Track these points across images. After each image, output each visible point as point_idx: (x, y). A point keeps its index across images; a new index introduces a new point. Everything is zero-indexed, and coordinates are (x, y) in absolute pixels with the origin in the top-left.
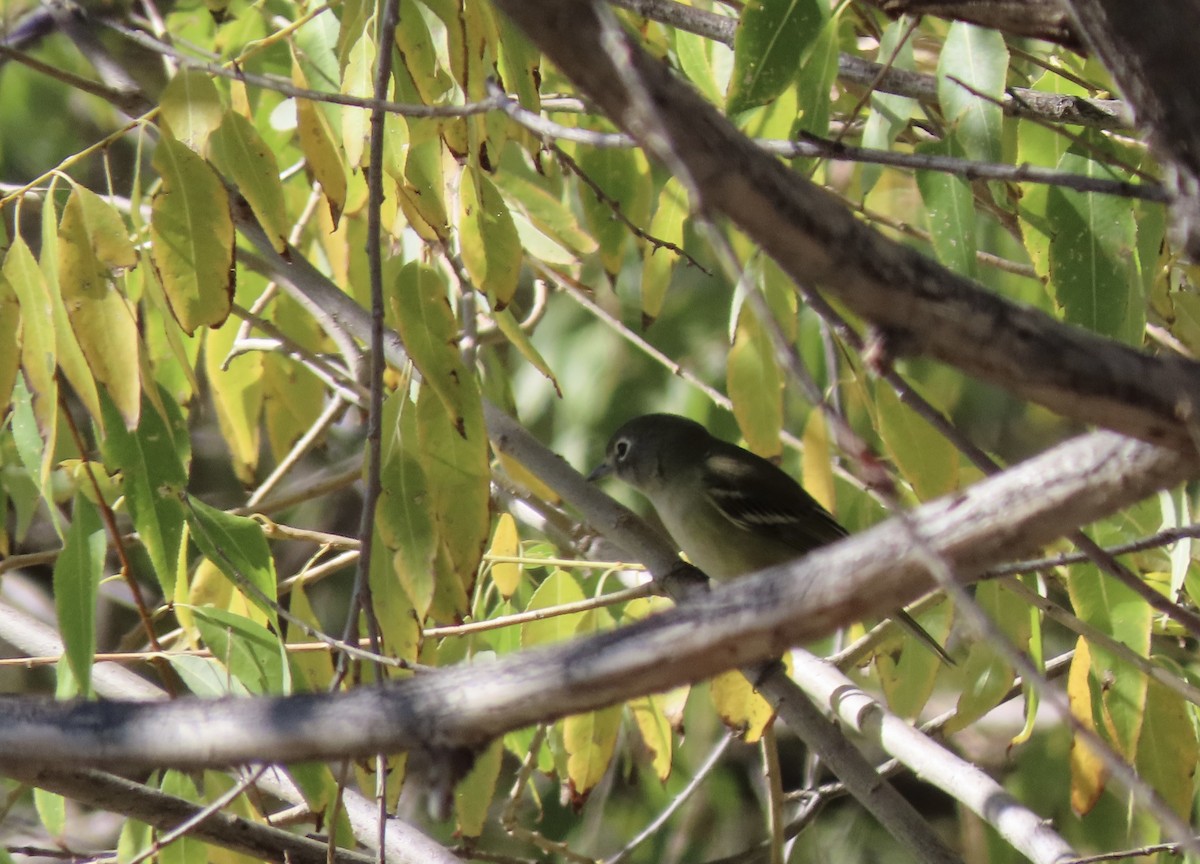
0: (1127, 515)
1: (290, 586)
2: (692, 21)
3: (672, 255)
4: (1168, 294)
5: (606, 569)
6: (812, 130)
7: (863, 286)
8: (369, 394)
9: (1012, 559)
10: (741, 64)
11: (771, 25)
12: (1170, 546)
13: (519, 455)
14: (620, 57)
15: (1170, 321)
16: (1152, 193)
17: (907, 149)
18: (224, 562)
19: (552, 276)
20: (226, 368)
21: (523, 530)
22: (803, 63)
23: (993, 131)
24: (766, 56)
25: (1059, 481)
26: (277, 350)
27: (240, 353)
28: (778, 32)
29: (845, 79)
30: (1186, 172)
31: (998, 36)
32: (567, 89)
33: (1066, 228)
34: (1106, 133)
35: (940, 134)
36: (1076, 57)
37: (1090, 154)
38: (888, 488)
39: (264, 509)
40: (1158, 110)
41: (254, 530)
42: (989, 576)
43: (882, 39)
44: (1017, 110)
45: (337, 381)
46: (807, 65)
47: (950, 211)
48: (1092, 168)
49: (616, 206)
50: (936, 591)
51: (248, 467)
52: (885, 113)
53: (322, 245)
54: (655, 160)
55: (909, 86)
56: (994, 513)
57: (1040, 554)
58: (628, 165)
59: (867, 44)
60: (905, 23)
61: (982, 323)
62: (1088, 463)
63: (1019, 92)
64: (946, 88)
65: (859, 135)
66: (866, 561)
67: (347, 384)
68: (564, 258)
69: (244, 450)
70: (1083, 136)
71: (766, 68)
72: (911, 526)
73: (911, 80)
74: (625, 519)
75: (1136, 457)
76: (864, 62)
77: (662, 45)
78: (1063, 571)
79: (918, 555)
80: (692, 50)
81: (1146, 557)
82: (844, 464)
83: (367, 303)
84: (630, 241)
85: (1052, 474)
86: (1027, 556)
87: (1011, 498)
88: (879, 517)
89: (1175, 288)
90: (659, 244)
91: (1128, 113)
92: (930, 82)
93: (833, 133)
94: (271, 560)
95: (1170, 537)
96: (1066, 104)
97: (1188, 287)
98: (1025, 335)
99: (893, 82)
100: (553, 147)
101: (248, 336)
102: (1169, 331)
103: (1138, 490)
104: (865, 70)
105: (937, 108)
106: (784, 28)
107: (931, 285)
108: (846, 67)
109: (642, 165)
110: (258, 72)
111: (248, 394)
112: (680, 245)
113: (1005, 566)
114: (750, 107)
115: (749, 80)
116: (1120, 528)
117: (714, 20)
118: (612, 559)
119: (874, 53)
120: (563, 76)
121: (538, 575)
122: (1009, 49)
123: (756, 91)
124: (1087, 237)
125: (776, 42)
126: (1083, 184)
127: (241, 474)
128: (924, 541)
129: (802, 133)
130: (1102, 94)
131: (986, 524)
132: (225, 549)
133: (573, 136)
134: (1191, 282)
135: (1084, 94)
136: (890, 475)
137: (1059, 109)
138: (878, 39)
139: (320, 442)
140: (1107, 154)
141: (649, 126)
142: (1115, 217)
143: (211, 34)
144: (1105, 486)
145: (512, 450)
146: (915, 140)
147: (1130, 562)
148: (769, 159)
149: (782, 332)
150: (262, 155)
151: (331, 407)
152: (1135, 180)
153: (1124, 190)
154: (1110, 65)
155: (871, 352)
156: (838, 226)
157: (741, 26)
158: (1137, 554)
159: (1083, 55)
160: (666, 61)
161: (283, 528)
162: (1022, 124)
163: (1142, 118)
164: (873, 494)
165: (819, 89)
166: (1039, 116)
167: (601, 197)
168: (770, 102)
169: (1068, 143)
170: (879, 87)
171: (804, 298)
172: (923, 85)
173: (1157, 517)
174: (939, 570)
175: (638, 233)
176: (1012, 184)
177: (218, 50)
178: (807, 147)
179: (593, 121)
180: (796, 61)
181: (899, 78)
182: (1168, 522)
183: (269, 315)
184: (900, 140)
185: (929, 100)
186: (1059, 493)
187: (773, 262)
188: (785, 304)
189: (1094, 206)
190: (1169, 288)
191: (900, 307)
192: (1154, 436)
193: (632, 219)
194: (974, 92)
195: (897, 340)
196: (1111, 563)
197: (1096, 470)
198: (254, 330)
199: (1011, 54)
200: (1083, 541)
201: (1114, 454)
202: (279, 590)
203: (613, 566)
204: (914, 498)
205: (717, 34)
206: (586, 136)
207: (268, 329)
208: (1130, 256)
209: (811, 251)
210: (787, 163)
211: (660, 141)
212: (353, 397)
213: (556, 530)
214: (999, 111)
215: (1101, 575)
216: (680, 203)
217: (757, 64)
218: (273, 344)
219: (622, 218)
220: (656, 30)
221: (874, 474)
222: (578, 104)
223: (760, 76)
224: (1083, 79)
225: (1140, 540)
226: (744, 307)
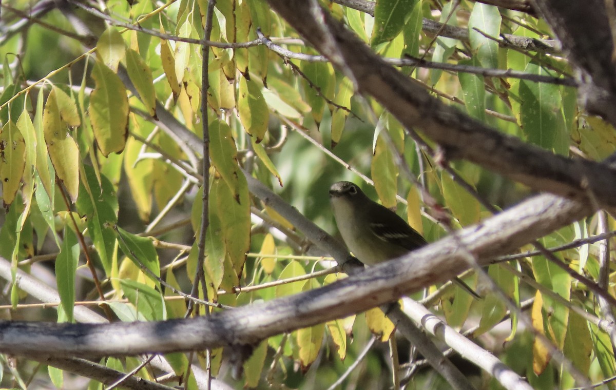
0: (558, 233)
1: (167, 269)
2: (354, 3)
3: (345, 112)
4: (577, 130)
5: (315, 261)
6: (411, 54)
7: (434, 127)
8: (203, 178)
9: (505, 254)
10: (378, 22)
11: (391, 4)
12: (579, 248)
13: (274, 207)
14: (320, 19)
15: (579, 142)
16: (569, 82)
17: (455, 62)
18: (135, 258)
19: (289, 123)
20: (135, 167)
21: (277, 242)
22: (406, 23)
23: (494, 54)
24: (389, 19)
25: (527, 217)
26: (160, 159)
27: (141, 160)
28: (395, 7)
29: (425, 30)
30: (585, 72)
31: (496, 8)
32: (295, 35)
33: (528, 100)
34: (548, 55)
35: (471, 56)
36: (534, 19)
37: (540, 63)
38: (447, 221)
39: (155, 233)
40: (572, 43)
41: (149, 242)
42: (494, 262)
43: (443, 9)
44: (506, 44)
45: (188, 173)
46: (408, 23)
47: (474, 92)
48: (540, 71)
49: (319, 89)
50: (470, 270)
51: (146, 214)
52: (443, 46)
53: (181, 109)
54: (336, 66)
55: (455, 33)
56: (497, 232)
57: (519, 252)
58: (324, 71)
59: (436, 13)
60: (453, 4)
61: (490, 143)
62: (540, 209)
63: (507, 36)
64: (472, 32)
65: (430, 56)
66: (436, 256)
67: (192, 174)
68: (295, 115)
69: (144, 204)
70: (537, 56)
71: (389, 24)
72: (458, 239)
73: (456, 31)
74: (324, 237)
75: (563, 206)
76: (434, 22)
77: (341, 13)
78: (529, 259)
79: (461, 253)
80: (354, 16)
81: (568, 253)
82: (426, 211)
83: (202, 136)
84: (326, 107)
85: (523, 214)
86: (512, 253)
87: (505, 225)
88: (443, 235)
89: (581, 127)
90: (339, 107)
91: (557, 44)
92: (465, 31)
93: (420, 55)
94: (157, 257)
95: (579, 243)
96: (529, 42)
97: (587, 127)
98: (510, 149)
99: (447, 31)
100: (289, 62)
101: (146, 151)
102: (578, 148)
103: (564, 221)
104: (435, 26)
105: (469, 44)
106: (397, 6)
107: (467, 126)
108: (426, 25)
109: (331, 70)
110: (150, 28)
111: (146, 179)
112: (349, 108)
113: (502, 257)
114: (382, 42)
115: (381, 30)
116: (555, 239)
117: (364, 3)
118: (319, 255)
119: (438, 18)
120: (294, 29)
121: (284, 263)
122: (501, 15)
123: (385, 35)
124: (538, 103)
125: (394, 13)
126: (536, 78)
127: (143, 217)
128: (464, 246)
129: (406, 55)
130: (546, 37)
131: (493, 238)
132: (135, 252)
133: (299, 57)
134: (588, 124)
135: (538, 37)
136: (448, 215)
137: (525, 44)
138: (441, 10)
139: (181, 201)
140: (548, 64)
141: (333, 52)
142: (551, 94)
143: (127, 10)
144: (548, 220)
145: (271, 205)
146: (459, 58)
147: (561, 255)
148: (390, 67)
149: (397, 148)
150: (145, 71)
151: (185, 185)
152: (562, 76)
153: (557, 81)
154: (549, 22)
155: (438, 157)
156: (422, 98)
157: (377, 5)
158: (564, 252)
159: (537, 18)
160: (343, 22)
161: (163, 243)
162: (510, 51)
163: (565, 47)
164: (441, 225)
165: (414, 35)
166: (517, 47)
167: (311, 85)
168: (391, 40)
169: (530, 59)
170: (441, 34)
171: (407, 133)
172: (462, 33)
173: (573, 233)
174: (471, 259)
175: (329, 102)
176: (504, 79)
177: (131, 17)
178: (407, 61)
179: (309, 50)
180: (403, 22)
181: (450, 30)
182: (578, 237)
183: (156, 142)
184: (451, 58)
185: (466, 40)
186: (527, 223)
187: (392, 116)
188: (399, 135)
189: (541, 89)
190: (578, 127)
191: (452, 137)
192: (571, 196)
193: (326, 96)
194: (486, 36)
195: (450, 152)
196: (551, 255)
197: (546, 211)
198: (149, 149)
199: (502, 18)
200: (539, 245)
201: (552, 205)
202: (161, 271)
203: (318, 259)
204: (459, 226)
205: (365, 9)
206: (305, 57)
207: (155, 148)
208: (560, 111)
209: (409, 110)
210: (399, 69)
211: (339, 59)
212: (195, 180)
213: (292, 242)
214: (497, 44)
215: (547, 261)
216: (349, 88)
217: (385, 22)
218: (158, 155)
219: (322, 95)
220: (337, 8)
221: (440, 214)
222: (301, 42)
223: (387, 28)
224: (537, 29)
225: (565, 245)
226: (379, 137)
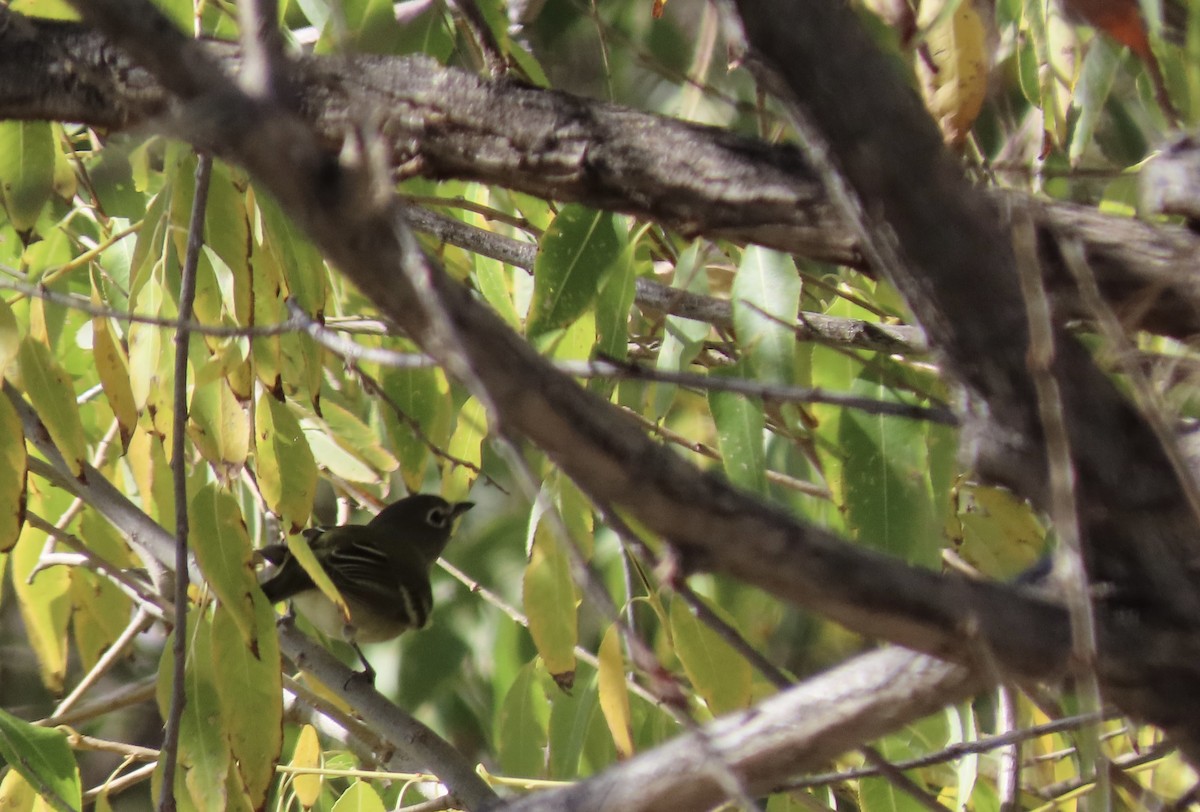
0: (915, 730)
1: (95, 796)
2: (492, 246)
3: (470, 474)
4: (956, 516)
5: (405, 781)
6: (611, 352)
7: (658, 505)
8: (173, 609)
9: (805, 772)
10: (540, 288)
11: (569, 251)
12: (956, 762)
13: (316, 671)
14: (421, 279)
15: (958, 541)
16: (942, 416)
17: (703, 369)
18: (30, 772)
19: (353, 495)
20: (31, 583)
21: (325, 742)
22: (600, 289)
23: (786, 357)
24: (563, 284)
25: (850, 696)
26: (83, 565)
27: (47, 567)
28: (576, 259)
29: (641, 302)
30: (975, 395)
31: (789, 260)
32: (372, 312)
33: (858, 451)
34: (896, 357)
35: (736, 357)
36: (867, 280)
37: (881, 379)
38: (681, 704)
39: (69, 720)
40: (948, 333)
41: (60, 740)
42: (780, 789)
43: (680, 261)
44: (808, 334)
45: (141, 595)
46: (605, 290)
47: (742, 434)
48: (882, 393)
49: (415, 425)
50: (728, 804)
51: (56, 676)
52: (680, 337)
53: (128, 462)
54: (455, 381)
55: (703, 310)
56: (786, 728)
57: (831, 767)
58: (429, 386)
59: (663, 268)
60: (700, 249)
61: (775, 541)
62: (880, 678)
63: (810, 316)
64: (740, 311)
65: (653, 356)
66: (661, 774)
67: (151, 598)
68: (366, 477)
69: (52, 658)
70: (875, 361)
71: (564, 293)
72: (704, 739)
73: (706, 305)
74: (420, 734)
75: (925, 673)
76: (660, 287)
77: (464, 266)
78: (853, 784)
79: (713, 770)
80: (491, 274)
81: (933, 773)
82: (637, 680)
83: (171, 526)
84: (430, 459)
85: (844, 689)
86: (816, 770)
87: (804, 711)
88: (672, 732)
89: (962, 510)
90: (457, 463)
91: (916, 334)
92: (724, 306)
93: (630, 354)
94: (77, 770)
95: (957, 752)
96: (858, 329)
97: (975, 508)
98: (818, 553)
99: (689, 306)
100: (356, 368)
101: (54, 550)
102: (957, 551)
103: (927, 704)
104: (661, 294)
105: (732, 332)
106: (582, 255)
107: (726, 504)
108: (642, 291)
109: (443, 386)
110: (65, 291)
111: (55, 606)
112: (478, 465)
113: (796, 779)
114: (549, 330)
115: (548, 305)
116: (907, 744)
117: (513, 246)
118: (413, 771)
119: (669, 277)
120: (365, 298)
121: (339, 785)
122: (801, 275)
123: (554, 315)
124: (878, 462)
125: (573, 271)
126: (873, 407)
127: (49, 682)
128: (718, 754)
129: (599, 354)
130: (892, 321)
131: (779, 739)
132: (30, 759)
133: (376, 357)
134: (977, 504)
135: (875, 320)
136: (683, 690)
137: (849, 334)
138: (673, 261)
139: (127, 653)
140: (897, 379)
141: (448, 345)
142: (906, 442)
143: (18, 254)
144: (894, 702)
145: (310, 667)
146: (710, 363)
147: (919, 776)
148: (566, 380)
149: (577, 547)
150: (60, 380)
151: (137, 619)
152: (926, 404)
153: (914, 413)
154: (901, 287)
155: (665, 568)
156: (633, 445)
157: (540, 252)
158: (925, 769)
159: (873, 277)
160: (469, 283)
161: (90, 740)
162: (817, 349)
163: (934, 341)
164: (665, 709)
165: (618, 315)
166: (834, 342)
167: (401, 416)
168: (567, 326)
169: (860, 368)
170: (675, 312)
171: (601, 516)
172: (718, 309)
173: (944, 732)
174: (731, 783)
175: (437, 452)
176: (804, 406)
177: (26, 269)
178: (604, 368)
179: (395, 343)
180: (593, 288)
181: (694, 302)
182: (955, 738)
183: (75, 529)
184: (695, 362)
185: (725, 324)
186: (851, 708)
187: (569, 481)
188: (581, 523)
189: (885, 429)
190: (957, 509)
191: (696, 526)
192: (942, 652)
193: (432, 438)
194: (769, 317)
195: (691, 558)
196: (899, 777)
197: (887, 685)
198: (60, 544)
199: (803, 281)
200: (873, 755)
201: (903, 670)
202: (84, 798)
203: (412, 778)
204: (709, 715)
205: (516, 259)
206: (388, 358)
207: (74, 544)
208: (921, 479)
209: (607, 469)
210: (584, 383)
211: (459, 361)
212: (157, 611)
213: (358, 742)
214: (792, 335)
215: (890, 789)
216: (477, 428)
217: (556, 289)
218: (79, 558)
219: (422, 437)
220: (454, 254)
221: (666, 688)
222: (380, 326)
223: (559, 300)
224: (875, 304)
225: (929, 755)
226: (540, 524)
